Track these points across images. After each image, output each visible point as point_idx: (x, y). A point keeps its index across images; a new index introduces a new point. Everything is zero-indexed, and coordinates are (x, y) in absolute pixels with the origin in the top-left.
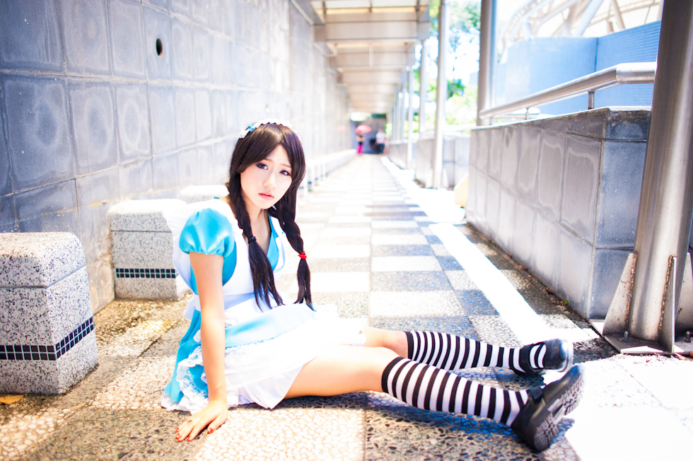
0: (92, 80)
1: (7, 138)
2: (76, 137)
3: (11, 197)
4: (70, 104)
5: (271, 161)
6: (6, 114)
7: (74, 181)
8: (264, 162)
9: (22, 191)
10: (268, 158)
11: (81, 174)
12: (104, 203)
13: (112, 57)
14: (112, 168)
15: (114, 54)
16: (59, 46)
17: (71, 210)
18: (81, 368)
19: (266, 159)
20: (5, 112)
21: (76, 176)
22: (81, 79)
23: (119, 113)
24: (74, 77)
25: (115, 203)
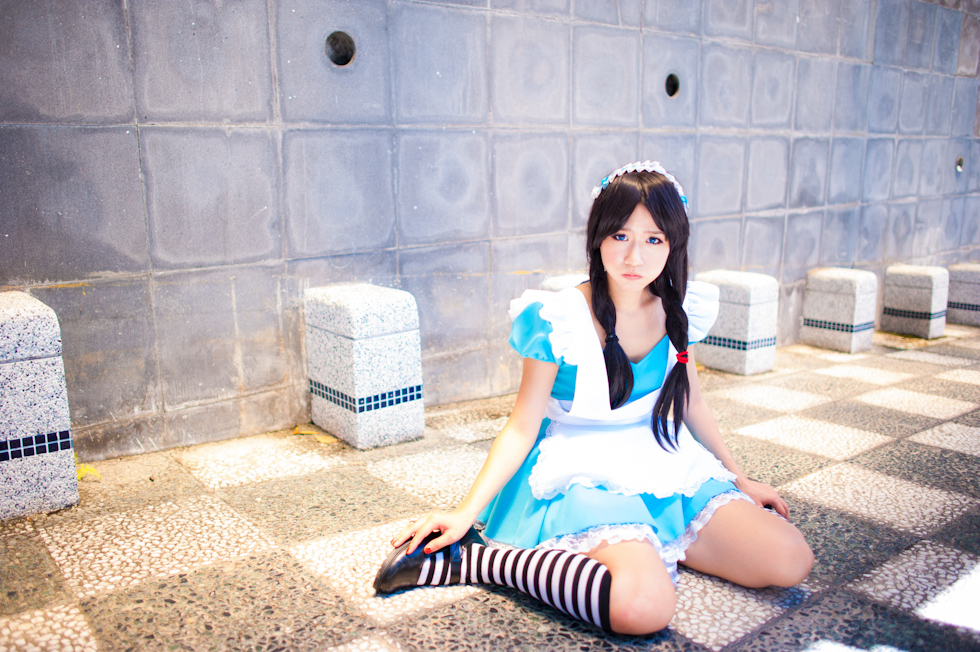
0: (533, 131)
1: (396, 192)
2: (498, 195)
3: (394, 252)
4: (493, 158)
5: (629, 230)
6: (398, 170)
7: (488, 244)
8: (621, 232)
9: (409, 246)
10: (625, 227)
11: (501, 236)
12: (537, 274)
13: (573, 102)
14: (555, 233)
15: (578, 98)
16: (484, 96)
17: (479, 274)
18: (394, 433)
19: (623, 230)
20: (397, 167)
21: (491, 237)
22: (514, 131)
23: (578, 169)
24: (504, 128)
25: (555, 275)
